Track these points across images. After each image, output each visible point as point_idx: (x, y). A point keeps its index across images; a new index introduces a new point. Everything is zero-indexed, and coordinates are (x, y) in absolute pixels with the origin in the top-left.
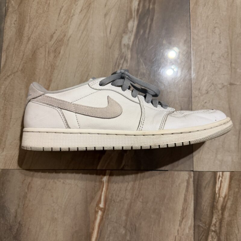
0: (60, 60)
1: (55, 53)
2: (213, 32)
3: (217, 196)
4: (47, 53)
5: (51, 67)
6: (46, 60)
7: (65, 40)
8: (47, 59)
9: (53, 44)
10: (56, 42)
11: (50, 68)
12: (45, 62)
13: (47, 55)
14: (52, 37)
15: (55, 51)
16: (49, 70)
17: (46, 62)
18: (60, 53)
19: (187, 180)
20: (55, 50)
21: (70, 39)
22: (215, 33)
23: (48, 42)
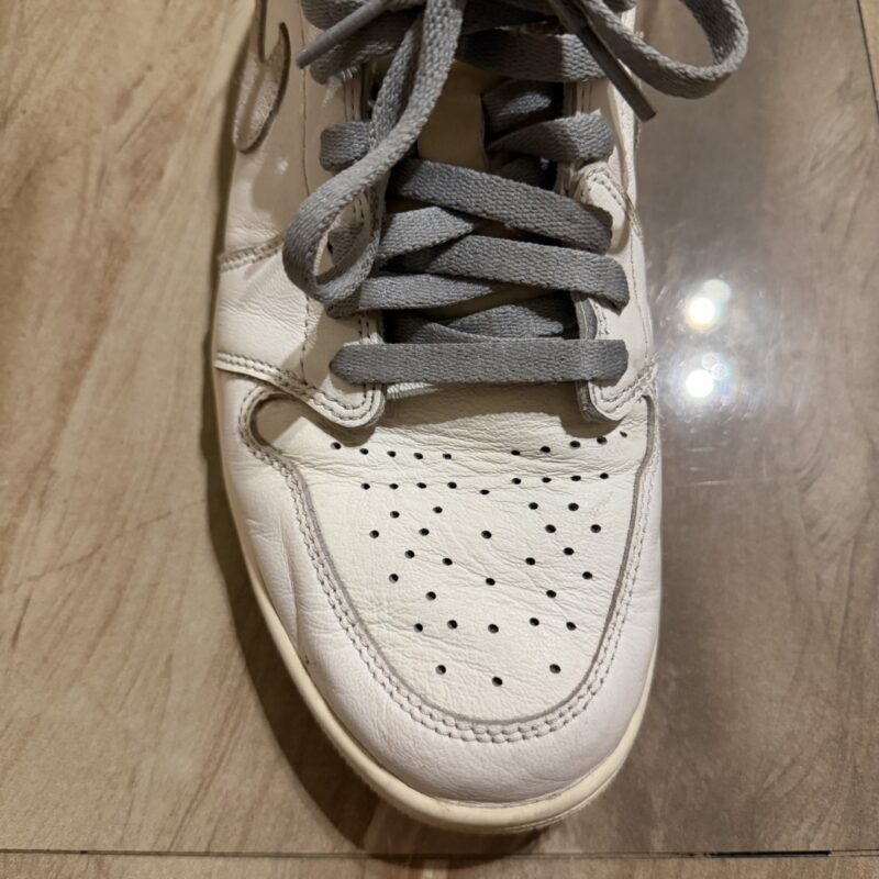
1: (136, 175)
4: (93, 179)
5: (110, 248)
6: (83, 214)
8: (90, 209)
11: (104, 252)
12: (79, 223)
13: (91, 191)
14: (124, 99)
15: (136, 168)
16: (99, 264)
17: (86, 222)
20: (137, 162)
23: (104, 128)
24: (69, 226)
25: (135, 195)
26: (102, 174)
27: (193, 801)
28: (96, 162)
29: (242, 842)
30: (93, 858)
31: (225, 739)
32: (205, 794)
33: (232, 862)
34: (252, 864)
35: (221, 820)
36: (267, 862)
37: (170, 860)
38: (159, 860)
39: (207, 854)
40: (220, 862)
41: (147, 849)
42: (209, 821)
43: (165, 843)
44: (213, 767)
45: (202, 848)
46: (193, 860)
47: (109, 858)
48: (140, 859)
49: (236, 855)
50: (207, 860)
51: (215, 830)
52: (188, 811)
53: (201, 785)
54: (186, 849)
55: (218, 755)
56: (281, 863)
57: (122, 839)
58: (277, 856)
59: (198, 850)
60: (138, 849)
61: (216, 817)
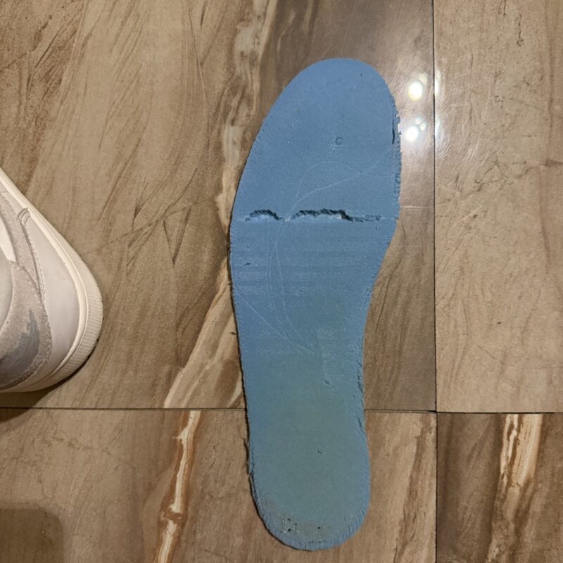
0: (62, 103)
1: (47, 82)
2: (499, 13)
3: (502, 483)
4: (24, 83)
5: (36, 122)
6: (21, 103)
7: (74, 45)
8: (24, 100)
9: (42, 58)
10: (50, 50)
11: (33, 123)
12: (19, 107)
13: (24, 90)
14: (38, 37)
15: (47, 77)
16: (31, 131)
17: (22, 107)
18: (60, 81)
19: (417, 438)
20: (47, 74)
21: (90, 42)
22: (505, 14)
23: (28, 53)
25: (47, 92)
26: (29, 80)
27: (88, 387)
29: (111, 404)
30: (45, 411)
31: (102, 361)
32: (94, 384)
33: (106, 412)
34: (116, 413)
35: (101, 394)
36: (121, 411)
37: (79, 411)
38: (74, 411)
39: (95, 409)
40: (102, 412)
41: (69, 407)
42: (96, 395)
43: (77, 404)
44: (97, 372)
45: (94, 407)
46: (90, 411)
47: (52, 411)
48: (66, 411)
49: (108, 409)
50: (96, 411)
51: (99, 399)
52: (87, 391)
53: (92, 380)
54: (86, 407)
55: (99, 368)
56: (128, 412)
57: (57, 403)
58: (127, 409)
59: (91, 407)
60: (65, 407)
61: (99, 394)
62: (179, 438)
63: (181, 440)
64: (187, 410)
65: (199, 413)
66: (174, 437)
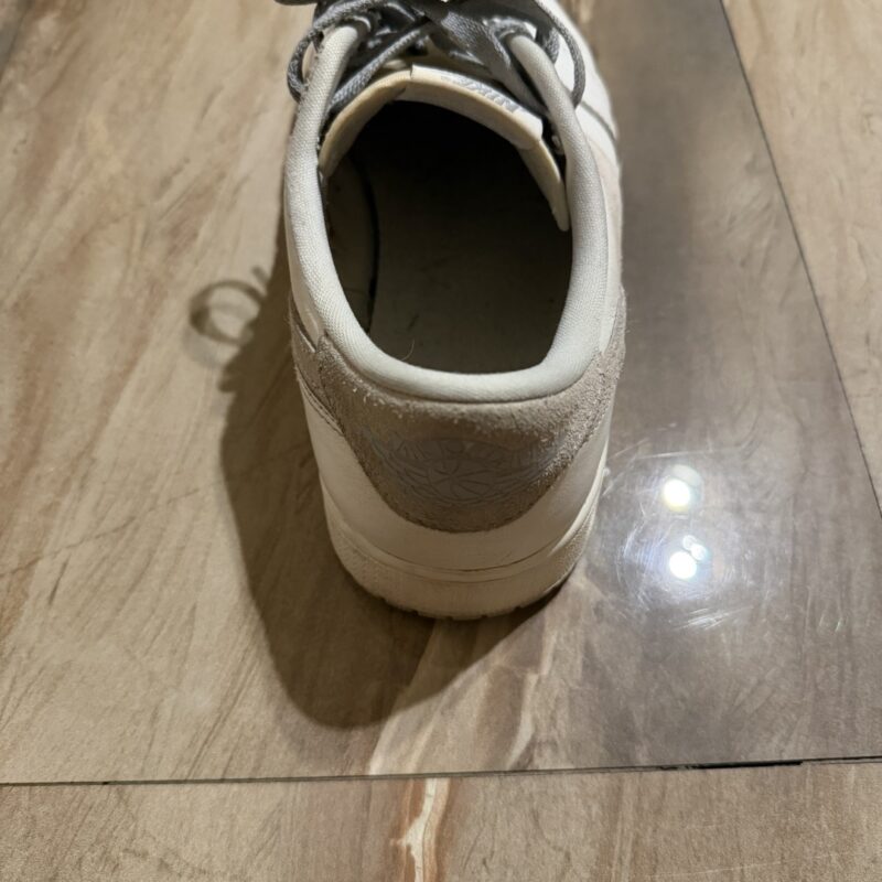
0: (196, 263)
1: (174, 237)
5: (151, 290)
6: (129, 266)
7: (221, 192)
8: (135, 261)
9: (168, 209)
10: (183, 199)
11: (146, 292)
12: (125, 272)
13: (136, 249)
14: (166, 183)
15: (174, 231)
16: (141, 301)
17: (131, 271)
18: (195, 235)
20: (176, 227)
21: (245, 189)
23: (148, 202)
24: (116, 274)
25: (173, 251)
26: (146, 235)
27: (210, 734)
28: (140, 227)
29: (256, 769)
30: (114, 788)
31: (243, 676)
32: (222, 727)
33: (245, 788)
34: (265, 789)
35: (237, 748)
36: (279, 786)
37: (187, 788)
38: (177, 787)
39: (222, 781)
40: (235, 787)
41: (167, 778)
42: (225, 750)
43: (183, 772)
44: (230, 701)
45: (218, 775)
46: (209, 787)
47: (130, 788)
48: (159, 787)
49: (250, 780)
50: (223, 786)
51: (231, 758)
52: (206, 742)
53: (219, 718)
54: (202, 777)
55: (235, 691)
56: (292, 786)
57: (143, 770)
58: (289, 780)
59: (214, 777)
60: (157, 778)
61: (232, 746)
62: (404, 842)
63: (409, 848)
64: (420, 777)
65: (445, 783)
66: (392, 842)
